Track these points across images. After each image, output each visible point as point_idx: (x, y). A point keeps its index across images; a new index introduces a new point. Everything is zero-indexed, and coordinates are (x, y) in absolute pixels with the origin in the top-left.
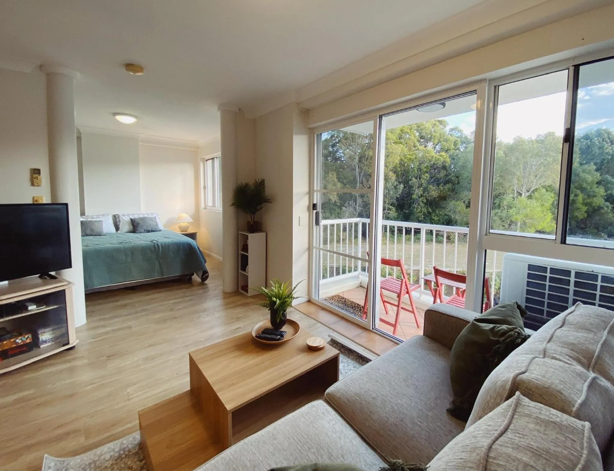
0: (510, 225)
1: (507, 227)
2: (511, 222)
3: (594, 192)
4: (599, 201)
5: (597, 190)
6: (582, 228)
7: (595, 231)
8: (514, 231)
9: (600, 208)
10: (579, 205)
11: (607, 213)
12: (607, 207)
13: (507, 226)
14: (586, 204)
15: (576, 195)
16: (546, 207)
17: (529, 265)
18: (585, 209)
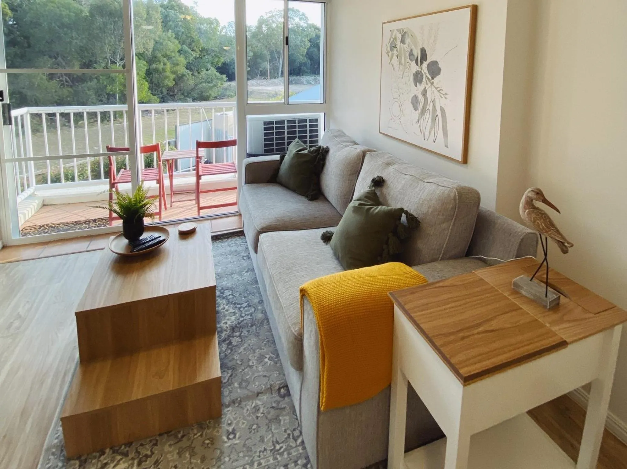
0: (108, 99)
1: (106, 102)
2: (108, 94)
3: (177, 60)
4: (181, 69)
5: (179, 59)
6: (171, 96)
7: (182, 97)
8: (114, 104)
9: (183, 75)
10: (168, 74)
11: (188, 80)
12: (188, 74)
13: (104, 100)
14: (173, 72)
15: (165, 64)
16: (141, 76)
17: (264, 122)
18: (172, 76)
